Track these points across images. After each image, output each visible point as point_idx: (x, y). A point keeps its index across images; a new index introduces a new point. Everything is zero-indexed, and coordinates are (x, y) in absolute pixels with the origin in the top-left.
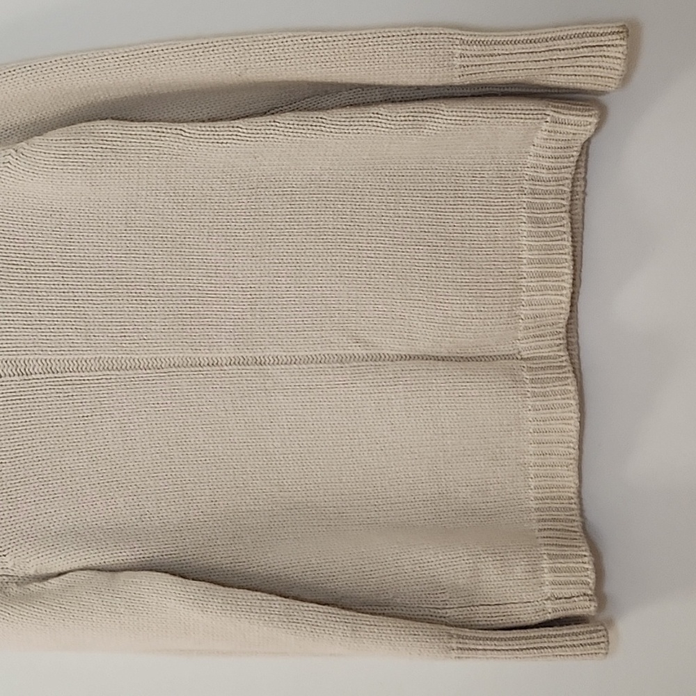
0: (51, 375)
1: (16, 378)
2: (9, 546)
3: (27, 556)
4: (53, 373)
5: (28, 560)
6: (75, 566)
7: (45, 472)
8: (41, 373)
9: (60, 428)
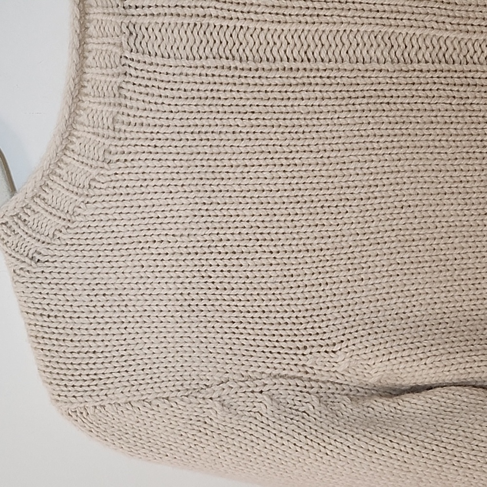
0: (444, 66)
1: (388, 65)
2: (342, 338)
3: (371, 355)
4: (447, 62)
5: (371, 362)
6: (448, 378)
7: (408, 226)
8: (427, 62)
9: (443, 156)
